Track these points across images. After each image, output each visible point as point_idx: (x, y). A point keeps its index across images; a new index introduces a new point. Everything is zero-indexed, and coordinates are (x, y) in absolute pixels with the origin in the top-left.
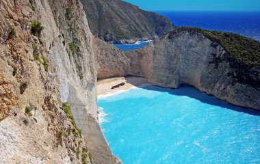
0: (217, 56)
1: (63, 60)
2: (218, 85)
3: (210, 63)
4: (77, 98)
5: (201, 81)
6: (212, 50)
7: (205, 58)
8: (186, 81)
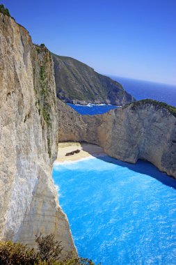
1: (36, 136)
4: (47, 188)
8: (145, 157)
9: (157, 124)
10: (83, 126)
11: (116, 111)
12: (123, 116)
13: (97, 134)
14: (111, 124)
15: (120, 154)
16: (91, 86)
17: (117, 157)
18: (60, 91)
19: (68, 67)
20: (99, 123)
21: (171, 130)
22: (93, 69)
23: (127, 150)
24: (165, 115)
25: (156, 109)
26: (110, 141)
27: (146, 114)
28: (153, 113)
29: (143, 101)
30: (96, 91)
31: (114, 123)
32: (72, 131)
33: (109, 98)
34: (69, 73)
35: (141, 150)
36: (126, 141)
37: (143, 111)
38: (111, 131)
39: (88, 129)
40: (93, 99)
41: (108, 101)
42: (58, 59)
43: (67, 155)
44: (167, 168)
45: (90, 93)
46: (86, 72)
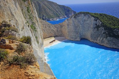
0: (98, 25)
2: (99, 38)
3: (95, 28)
5: (91, 37)
6: (95, 22)
7: (92, 26)
8: (84, 37)
9: (86, 22)
10: (55, 29)
11: (68, 20)
12: (71, 22)
13: (62, 32)
14: (67, 26)
15: (72, 38)
16: (57, 11)
17: (72, 39)
18: (43, 16)
19: (45, 5)
20: (61, 26)
21: (92, 24)
22: (56, 3)
23: (75, 36)
24: (89, 17)
25: (85, 15)
26: (68, 33)
27: (81, 19)
28: (84, 17)
29: (78, 13)
30: (60, 13)
31: (68, 25)
32: (51, 32)
33: (66, 15)
34: (46, 7)
35: (81, 34)
36: (74, 32)
37: (79, 18)
38: (67, 29)
39: (57, 30)
40: (59, 17)
41: (66, 16)
42: (39, 2)
43: (50, 43)
44: (94, 40)
45: (57, 14)
46: (53, 5)
